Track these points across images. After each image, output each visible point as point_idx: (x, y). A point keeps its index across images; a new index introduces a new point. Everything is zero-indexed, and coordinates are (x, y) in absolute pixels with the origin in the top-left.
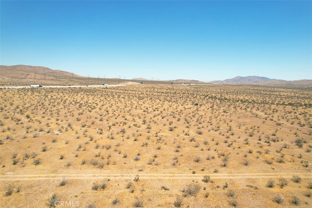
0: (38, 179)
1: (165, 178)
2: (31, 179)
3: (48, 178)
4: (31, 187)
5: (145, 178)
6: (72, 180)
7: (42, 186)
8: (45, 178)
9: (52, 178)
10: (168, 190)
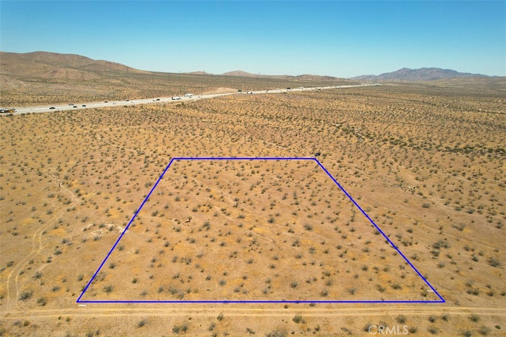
0: (114, 315)
1: (252, 315)
2: (107, 315)
3: (124, 315)
4: (109, 327)
5: (230, 315)
6: (151, 317)
7: (120, 327)
8: (121, 315)
9: (129, 315)
10: (254, 333)
